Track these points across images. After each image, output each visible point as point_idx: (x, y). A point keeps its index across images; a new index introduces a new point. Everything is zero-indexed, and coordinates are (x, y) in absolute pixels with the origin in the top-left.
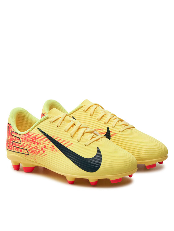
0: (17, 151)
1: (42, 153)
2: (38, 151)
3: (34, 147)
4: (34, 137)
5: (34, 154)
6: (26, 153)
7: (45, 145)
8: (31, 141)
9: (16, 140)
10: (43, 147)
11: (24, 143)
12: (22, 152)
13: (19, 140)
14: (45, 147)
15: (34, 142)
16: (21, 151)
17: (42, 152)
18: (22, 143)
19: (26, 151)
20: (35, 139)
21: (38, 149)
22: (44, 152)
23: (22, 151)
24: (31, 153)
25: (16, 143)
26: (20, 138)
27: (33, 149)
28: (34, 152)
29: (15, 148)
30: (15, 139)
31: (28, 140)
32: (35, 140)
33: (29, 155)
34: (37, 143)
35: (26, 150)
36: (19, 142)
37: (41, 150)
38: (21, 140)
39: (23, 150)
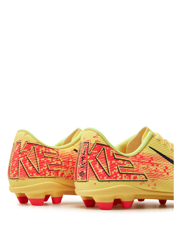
0: (128, 180)
1: (167, 175)
2: (160, 173)
3: (153, 169)
4: (150, 158)
5: (155, 179)
6: (143, 179)
7: (165, 165)
8: (147, 163)
9: (125, 165)
10: (165, 168)
11: (138, 167)
12: (136, 180)
13: (130, 164)
14: (167, 168)
15: (152, 163)
16: (135, 178)
17: (165, 174)
18: (135, 167)
19: (144, 177)
20: (152, 160)
21: (160, 171)
22: (168, 173)
23: (137, 178)
24: (151, 178)
25: (127, 168)
26: (131, 161)
27: (153, 173)
28: (155, 176)
29: (123, 175)
30: (123, 163)
31: (143, 162)
32: (152, 162)
33: (147, 181)
34: (156, 165)
35: (144, 175)
36: (131, 166)
37: (164, 171)
38: (133, 163)
39: (138, 176)
